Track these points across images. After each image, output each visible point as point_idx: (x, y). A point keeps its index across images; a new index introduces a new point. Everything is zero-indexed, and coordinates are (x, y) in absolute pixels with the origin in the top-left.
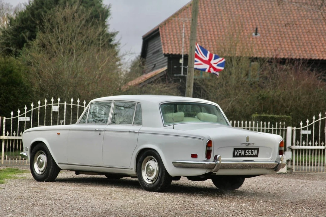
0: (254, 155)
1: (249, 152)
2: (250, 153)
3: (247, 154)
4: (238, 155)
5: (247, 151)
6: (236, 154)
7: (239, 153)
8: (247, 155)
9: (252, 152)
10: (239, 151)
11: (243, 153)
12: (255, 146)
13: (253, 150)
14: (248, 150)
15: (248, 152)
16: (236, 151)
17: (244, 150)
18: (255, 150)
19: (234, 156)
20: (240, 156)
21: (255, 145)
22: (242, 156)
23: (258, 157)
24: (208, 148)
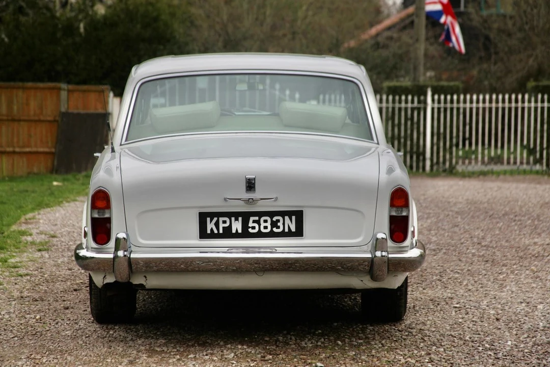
0: (287, 230)
1: (263, 225)
2: (268, 225)
3: (253, 228)
4: (221, 231)
5: (254, 222)
6: (212, 230)
7: (221, 226)
8: (256, 231)
9: (274, 224)
10: (221, 219)
11: (237, 226)
12: (282, 204)
13: (275, 219)
14: (257, 218)
15: (258, 222)
16: (208, 219)
17: (240, 219)
18: (287, 218)
19: (203, 234)
20: (228, 233)
21: (280, 203)
22: (237, 236)
23: (302, 236)
24: (98, 212)
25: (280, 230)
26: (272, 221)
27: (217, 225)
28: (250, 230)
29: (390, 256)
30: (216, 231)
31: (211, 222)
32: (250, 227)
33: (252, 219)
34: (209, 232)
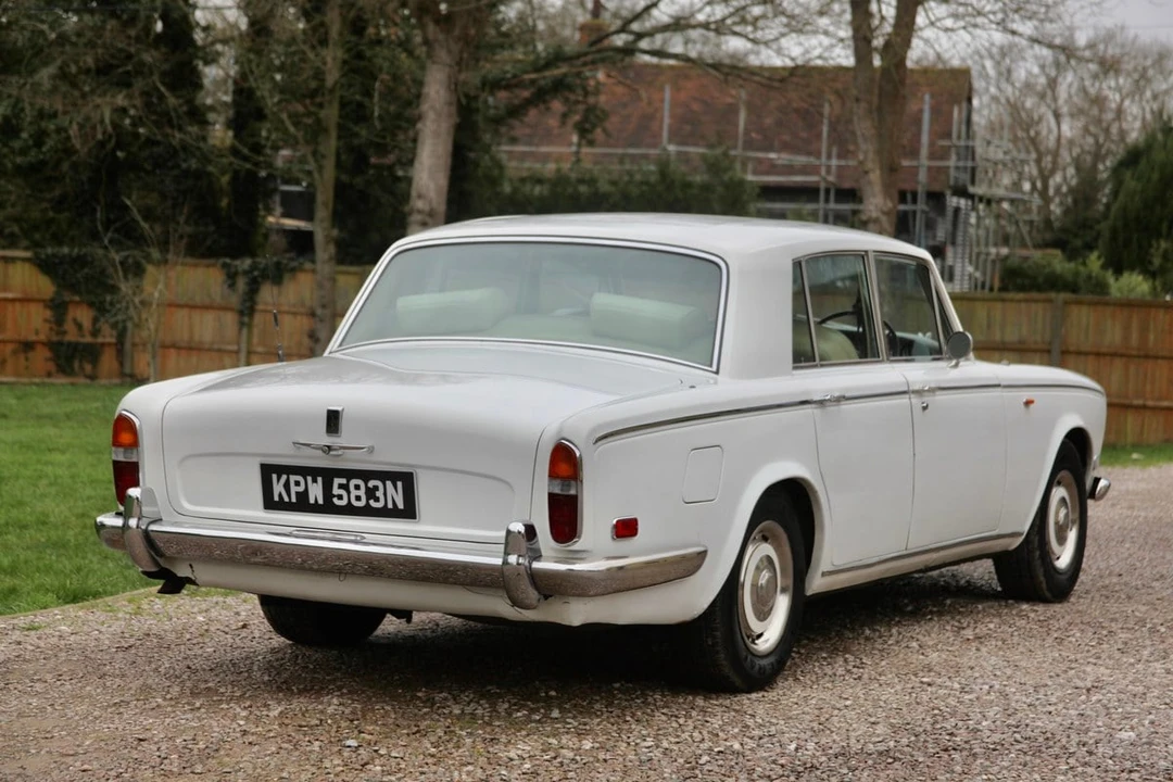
0: (390, 506)
1: (354, 493)
2: (362, 493)
3: (340, 497)
4: (294, 500)
5: (341, 486)
6: (280, 495)
7: (294, 489)
8: (344, 502)
9: (371, 493)
10: (293, 478)
11: (316, 492)
12: (382, 459)
13: (371, 484)
14: (344, 481)
15: (345, 487)
16: (274, 476)
17: (320, 479)
18: (389, 483)
19: (270, 504)
20: (302, 504)
21: (375, 457)
22: (316, 509)
23: (415, 518)
24: (125, 452)
25: (380, 505)
26: (367, 488)
27: (287, 486)
28: (335, 500)
29: (536, 565)
30: (286, 499)
31: (278, 480)
32: (334, 496)
33: (337, 481)
34: (276, 498)
